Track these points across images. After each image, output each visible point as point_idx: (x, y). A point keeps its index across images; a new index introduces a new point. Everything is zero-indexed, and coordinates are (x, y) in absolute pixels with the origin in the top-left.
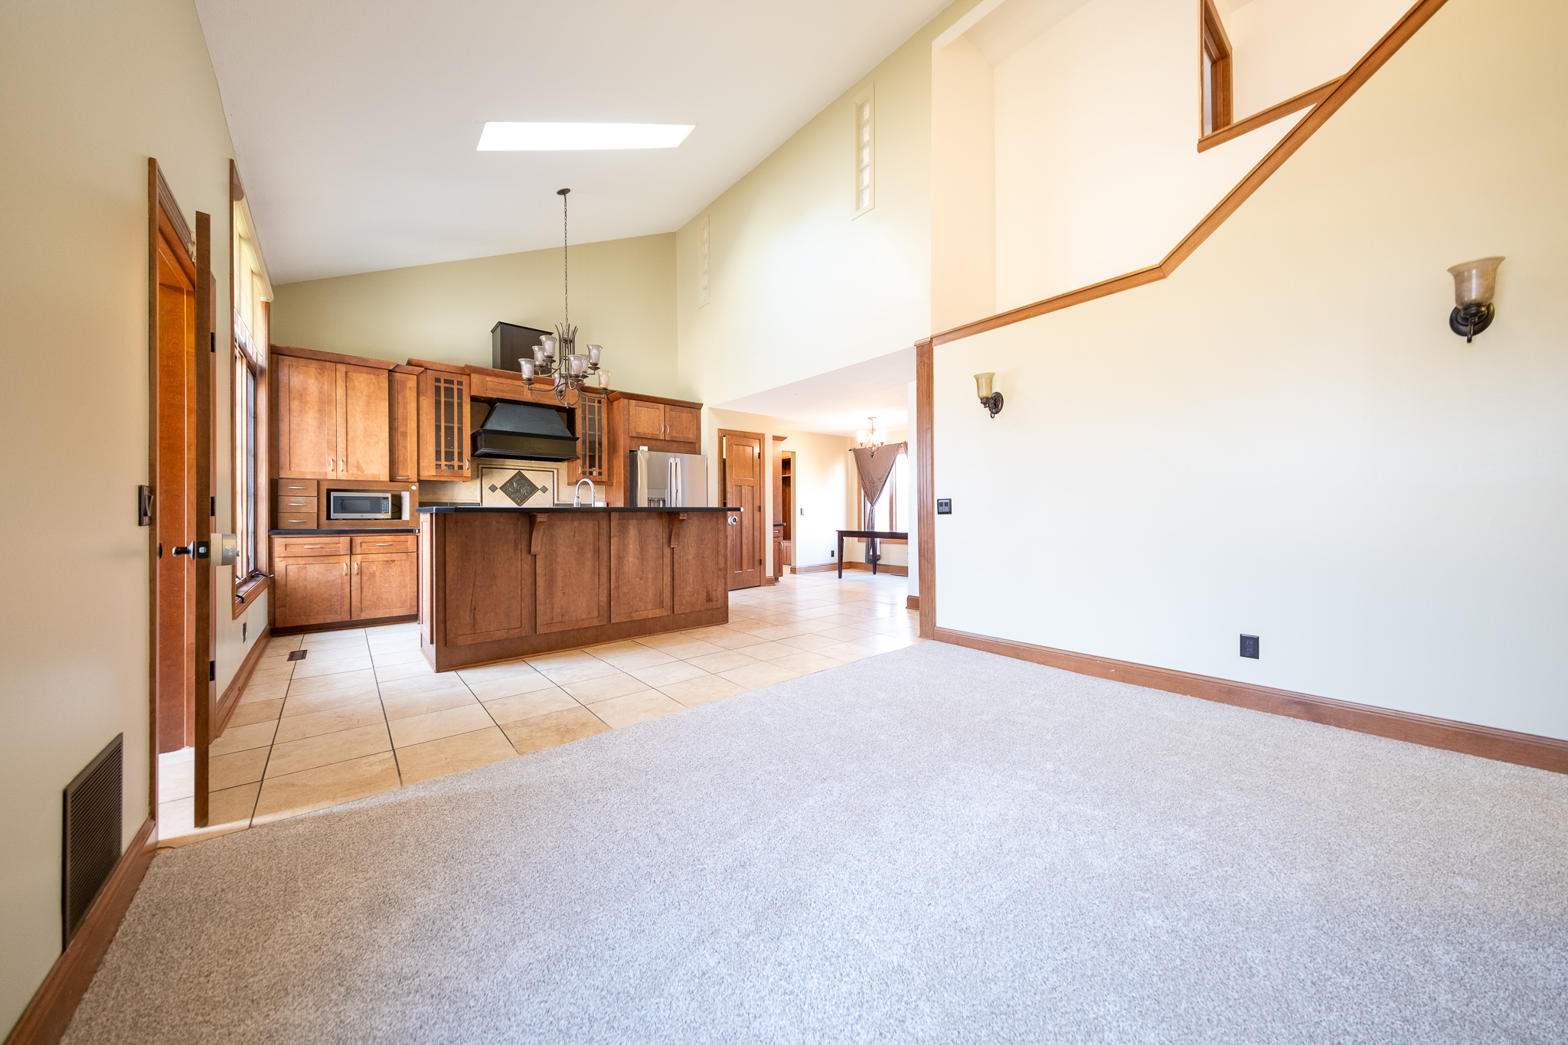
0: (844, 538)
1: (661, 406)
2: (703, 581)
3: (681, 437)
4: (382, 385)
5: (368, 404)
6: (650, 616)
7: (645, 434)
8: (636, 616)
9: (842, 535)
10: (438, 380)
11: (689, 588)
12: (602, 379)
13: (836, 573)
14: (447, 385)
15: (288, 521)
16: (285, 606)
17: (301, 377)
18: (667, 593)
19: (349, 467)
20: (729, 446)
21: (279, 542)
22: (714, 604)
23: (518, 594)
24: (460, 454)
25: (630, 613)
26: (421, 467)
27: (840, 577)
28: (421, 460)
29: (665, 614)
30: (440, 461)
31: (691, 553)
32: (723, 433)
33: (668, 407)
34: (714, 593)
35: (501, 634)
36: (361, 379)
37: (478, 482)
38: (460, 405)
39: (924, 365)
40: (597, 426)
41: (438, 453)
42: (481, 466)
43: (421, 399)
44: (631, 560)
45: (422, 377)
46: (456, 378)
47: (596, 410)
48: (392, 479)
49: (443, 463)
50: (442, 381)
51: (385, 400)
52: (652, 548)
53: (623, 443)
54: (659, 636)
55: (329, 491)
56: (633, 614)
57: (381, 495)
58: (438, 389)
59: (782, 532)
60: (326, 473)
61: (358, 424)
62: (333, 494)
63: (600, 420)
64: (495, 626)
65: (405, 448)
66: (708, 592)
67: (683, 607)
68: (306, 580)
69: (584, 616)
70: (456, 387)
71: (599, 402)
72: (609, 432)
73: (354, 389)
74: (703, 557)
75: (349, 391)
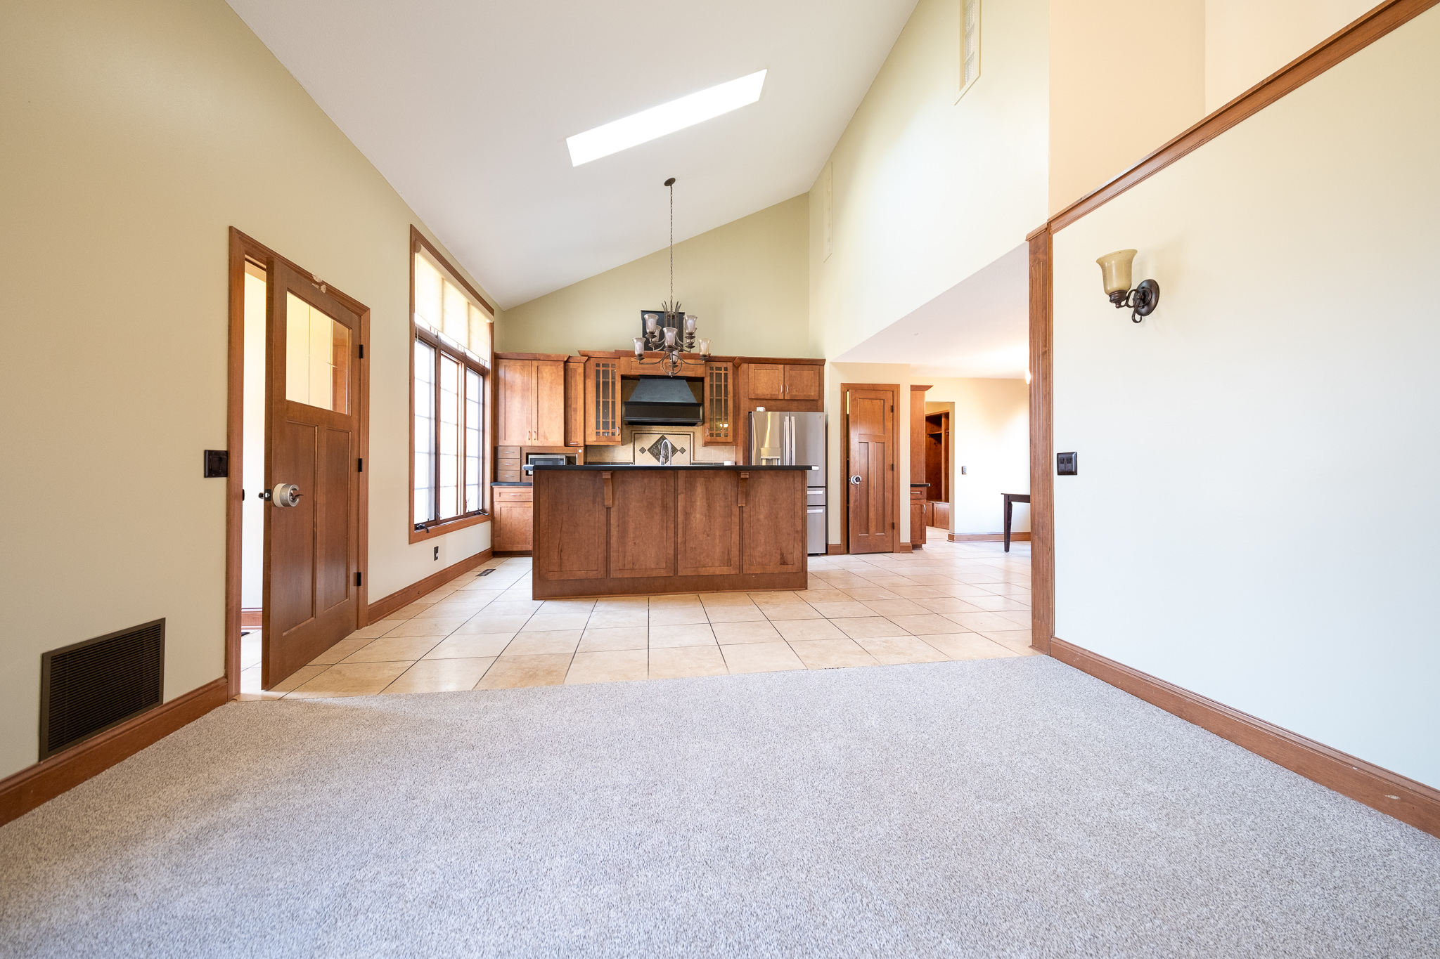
0: (1013, 503)
1: (781, 366)
2: (776, 542)
3: (801, 395)
4: (559, 373)
5: (551, 388)
6: (718, 573)
7: (764, 395)
8: (703, 571)
9: (1009, 500)
10: (598, 365)
11: (760, 549)
12: (702, 346)
13: (1002, 545)
14: (604, 369)
15: (503, 475)
16: (500, 536)
17: (512, 373)
18: (735, 551)
19: (539, 436)
20: (853, 400)
21: (496, 490)
22: (789, 568)
23: (595, 541)
24: (614, 423)
25: (698, 567)
26: (587, 435)
27: (1007, 549)
28: (587, 429)
29: (733, 572)
30: (599, 429)
31: (763, 513)
32: (846, 388)
33: (788, 367)
34: (789, 557)
35: (581, 574)
36: (547, 370)
37: (632, 445)
38: (613, 384)
39: (1039, 263)
40: (723, 391)
41: (598, 423)
42: (634, 432)
43: (587, 382)
44: (698, 517)
45: (587, 364)
46: (610, 362)
47: (723, 377)
48: (566, 444)
49: (601, 431)
50: (601, 366)
51: (561, 384)
52: (719, 507)
53: (745, 404)
54: (725, 594)
55: (528, 454)
56: (700, 569)
57: (559, 457)
58: (598, 372)
59: (925, 494)
60: (525, 442)
61: (545, 404)
62: (530, 457)
63: (726, 386)
64: (577, 568)
65: (576, 420)
66: (782, 555)
67: (752, 567)
68: (511, 518)
69: (653, 566)
70: (610, 369)
71: (726, 369)
72: (734, 396)
73: (542, 378)
74: (777, 518)
75: (539, 380)
